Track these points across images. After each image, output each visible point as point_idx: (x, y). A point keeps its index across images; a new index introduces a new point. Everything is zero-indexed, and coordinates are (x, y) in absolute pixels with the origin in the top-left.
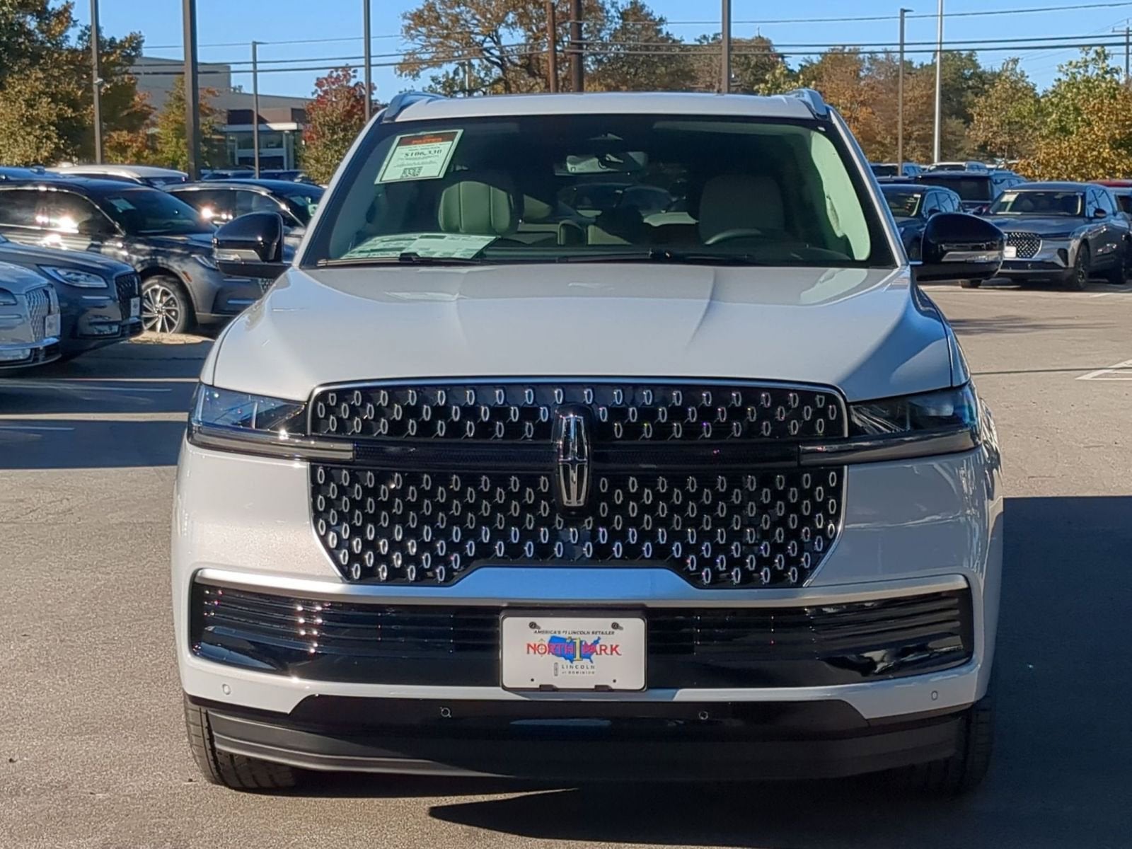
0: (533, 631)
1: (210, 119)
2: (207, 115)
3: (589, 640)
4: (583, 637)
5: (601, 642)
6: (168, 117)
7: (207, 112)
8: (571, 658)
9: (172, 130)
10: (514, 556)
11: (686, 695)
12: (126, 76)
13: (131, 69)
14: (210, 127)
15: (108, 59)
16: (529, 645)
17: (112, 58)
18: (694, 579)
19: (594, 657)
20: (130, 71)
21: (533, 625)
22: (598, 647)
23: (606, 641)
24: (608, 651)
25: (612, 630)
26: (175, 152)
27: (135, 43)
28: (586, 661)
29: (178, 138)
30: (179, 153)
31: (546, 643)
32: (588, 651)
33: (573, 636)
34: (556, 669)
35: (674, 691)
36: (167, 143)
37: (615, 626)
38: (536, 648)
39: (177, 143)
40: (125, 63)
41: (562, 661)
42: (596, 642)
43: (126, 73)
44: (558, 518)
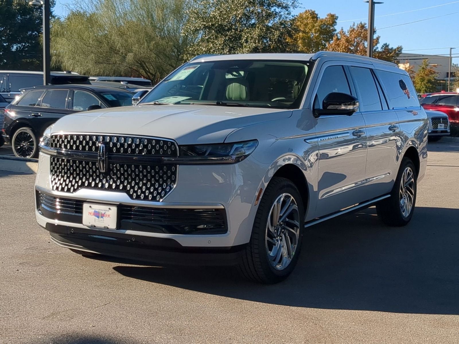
0: (90, 208)
1: (433, 75)
2: (433, 74)
3: (103, 212)
4: (102, 211)
5: (106, 213)
6: (419, 75)
7: (433, 73)
8: (98, 217)
9: (420, 79)
10: (89, 186)
11: (129, 232)
12: (396, 61)
13: (398, 58)
14: (433, 78)
15: (390, 55)
16: (89, 213)
17: (391, 55)
18: (131, 196)
19: (104, 217)
20: (397, 59)
21: (90, 207)
22: (105, 215)
23: (107, 213)
24: (108, 216)
25: (109, 210)
26: (420, 87)
27: (400, 49)
28: (102, 219)
29: (422, 82)
30: (422, 87)
31: (93, 212)
32: (103, 216)
33: (99, 211)
34: (95, 220)
35: (125, 230)
36: (418, 83)
37: (110, 209)
38: (91, 213)
39: (421, 84)
40: (395, 56)
41: (96, 218)
42: (105, 213)
43: (396, 59)
44: (101, 176)
